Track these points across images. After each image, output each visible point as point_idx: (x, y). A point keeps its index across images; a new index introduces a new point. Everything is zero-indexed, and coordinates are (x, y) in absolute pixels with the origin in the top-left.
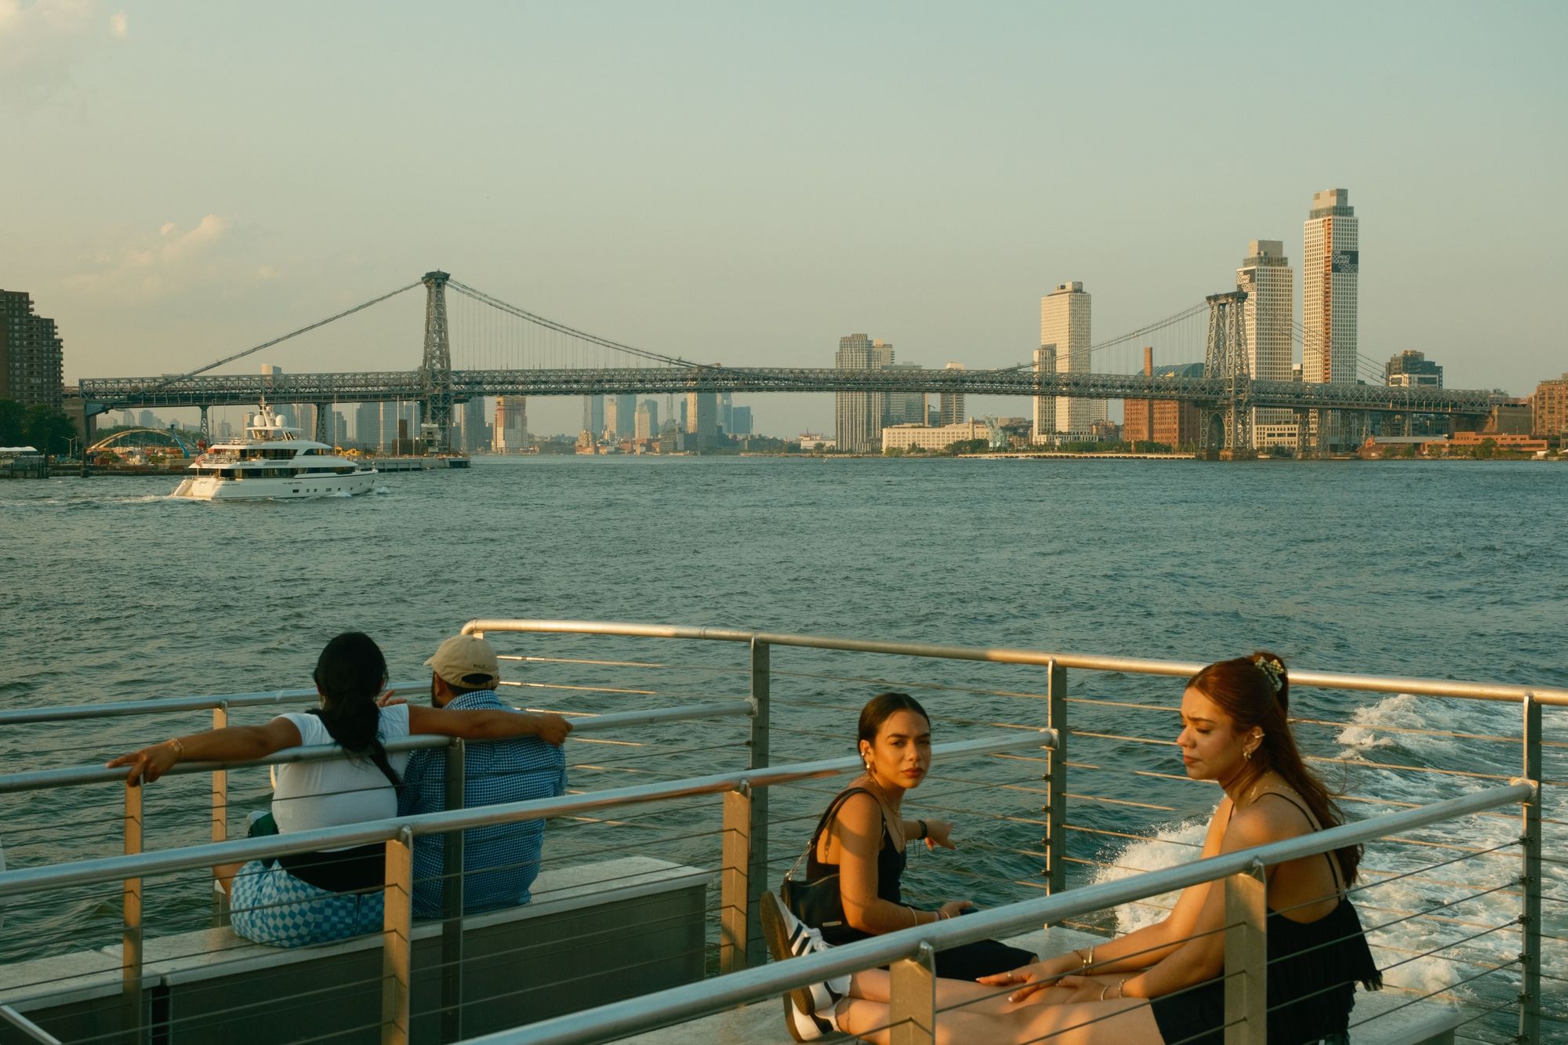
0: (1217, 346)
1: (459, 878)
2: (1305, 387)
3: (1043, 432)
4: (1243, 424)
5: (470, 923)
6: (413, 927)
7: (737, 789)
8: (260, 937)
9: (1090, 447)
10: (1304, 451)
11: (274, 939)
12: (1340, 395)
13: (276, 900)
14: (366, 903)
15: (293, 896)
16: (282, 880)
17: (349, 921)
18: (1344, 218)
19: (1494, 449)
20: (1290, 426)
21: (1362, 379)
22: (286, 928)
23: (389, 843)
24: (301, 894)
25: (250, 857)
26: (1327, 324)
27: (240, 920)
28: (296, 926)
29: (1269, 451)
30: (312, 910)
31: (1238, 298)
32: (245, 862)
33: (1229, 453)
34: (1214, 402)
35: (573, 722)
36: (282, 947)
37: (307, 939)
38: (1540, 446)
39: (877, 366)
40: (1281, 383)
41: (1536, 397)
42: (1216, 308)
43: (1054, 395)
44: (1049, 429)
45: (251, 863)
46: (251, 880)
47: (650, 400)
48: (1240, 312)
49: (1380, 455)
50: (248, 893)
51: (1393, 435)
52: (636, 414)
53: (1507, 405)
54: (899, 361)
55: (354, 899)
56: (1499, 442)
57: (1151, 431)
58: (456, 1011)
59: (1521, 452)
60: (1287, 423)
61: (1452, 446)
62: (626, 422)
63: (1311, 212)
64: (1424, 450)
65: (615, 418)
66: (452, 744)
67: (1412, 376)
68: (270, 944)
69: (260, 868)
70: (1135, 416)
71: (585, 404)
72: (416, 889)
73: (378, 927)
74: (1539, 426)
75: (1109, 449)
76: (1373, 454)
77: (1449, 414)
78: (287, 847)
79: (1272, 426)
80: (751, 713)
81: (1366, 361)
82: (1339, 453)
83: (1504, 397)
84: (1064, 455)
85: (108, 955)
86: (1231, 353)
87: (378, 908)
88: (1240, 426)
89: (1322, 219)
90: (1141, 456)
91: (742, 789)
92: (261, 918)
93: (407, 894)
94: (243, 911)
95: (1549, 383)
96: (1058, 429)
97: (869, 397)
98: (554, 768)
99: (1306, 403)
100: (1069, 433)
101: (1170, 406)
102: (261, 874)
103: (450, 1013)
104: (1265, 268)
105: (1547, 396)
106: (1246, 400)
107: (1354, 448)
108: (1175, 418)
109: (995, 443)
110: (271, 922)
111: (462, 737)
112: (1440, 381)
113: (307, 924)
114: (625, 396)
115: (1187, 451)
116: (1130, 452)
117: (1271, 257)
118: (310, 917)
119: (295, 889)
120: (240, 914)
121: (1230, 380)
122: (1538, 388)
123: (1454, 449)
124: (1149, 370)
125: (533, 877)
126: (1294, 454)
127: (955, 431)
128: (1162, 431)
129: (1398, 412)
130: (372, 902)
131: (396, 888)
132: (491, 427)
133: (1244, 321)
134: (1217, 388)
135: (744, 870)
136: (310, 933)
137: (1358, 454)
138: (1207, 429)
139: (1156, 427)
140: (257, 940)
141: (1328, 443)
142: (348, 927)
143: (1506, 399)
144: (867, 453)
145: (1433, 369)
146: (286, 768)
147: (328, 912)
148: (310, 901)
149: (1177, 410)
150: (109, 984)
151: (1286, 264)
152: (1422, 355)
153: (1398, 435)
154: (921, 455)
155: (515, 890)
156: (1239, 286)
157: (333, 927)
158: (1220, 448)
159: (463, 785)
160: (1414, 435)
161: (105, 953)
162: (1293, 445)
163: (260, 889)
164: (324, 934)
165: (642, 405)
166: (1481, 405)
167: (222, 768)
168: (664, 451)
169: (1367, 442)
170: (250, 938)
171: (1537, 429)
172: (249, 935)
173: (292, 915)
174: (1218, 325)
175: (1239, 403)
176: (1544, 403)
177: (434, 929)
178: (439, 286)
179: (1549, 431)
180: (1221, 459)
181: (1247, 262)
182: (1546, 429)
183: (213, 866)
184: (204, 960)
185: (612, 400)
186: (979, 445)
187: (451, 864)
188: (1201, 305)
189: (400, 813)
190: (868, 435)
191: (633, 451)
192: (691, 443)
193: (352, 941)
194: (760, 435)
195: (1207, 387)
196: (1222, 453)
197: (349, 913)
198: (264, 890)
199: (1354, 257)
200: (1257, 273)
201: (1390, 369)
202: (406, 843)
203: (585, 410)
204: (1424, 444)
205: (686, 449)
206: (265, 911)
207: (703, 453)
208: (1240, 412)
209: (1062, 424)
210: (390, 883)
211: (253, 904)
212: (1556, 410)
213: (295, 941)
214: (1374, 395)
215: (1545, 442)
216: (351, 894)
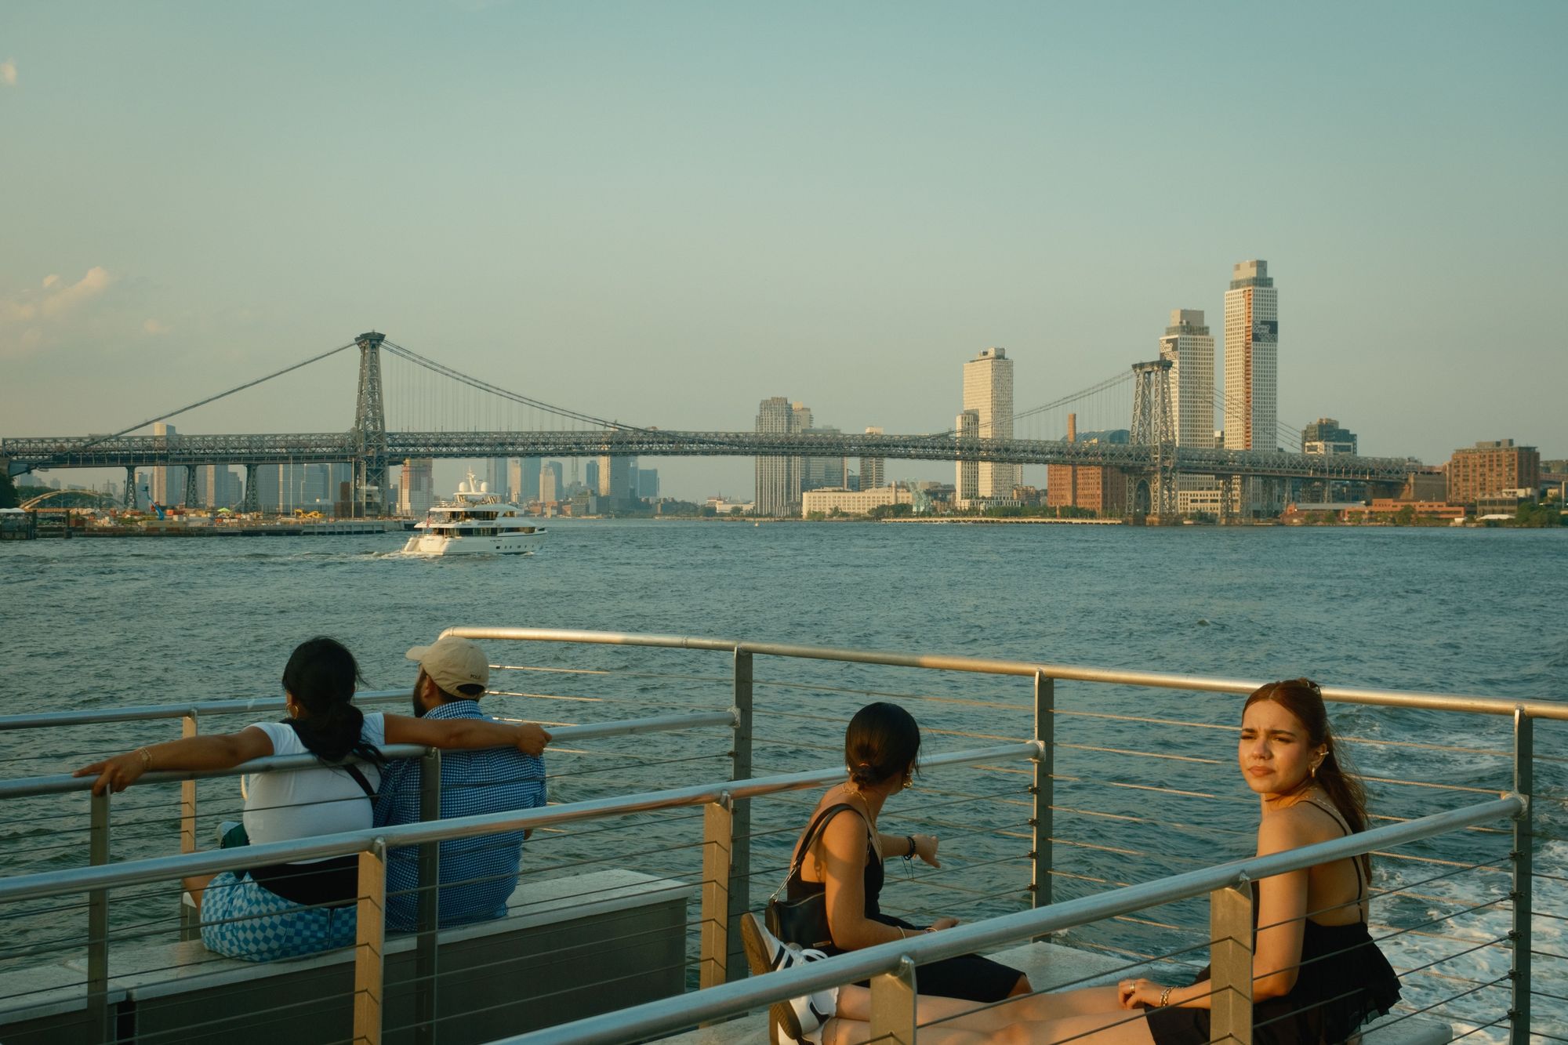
0: (1143, 414)
1: (435, 890)
2: (1228, 454)
3: (965, 496)
4: (1169, 490)
5: (445, 937)
6: (386, 941)
7: (718, 800)
8: (229, 950)
9: (1016, 513)
10: (1227, 516)
11: (244, 953)
12: (1262, 462)
13: (247, 913)
14: (339, 917)
15: (264, 908)
16: (253, 893)
17: (321, 935)
18: (1264, 289)
19: (1413, 516)
20: (1212, 492)
21: (1281, 447)
22: (256, 941)
23: (361, 854)
24: (272, 907)
25: (222, 869)
26: (1248, 393)
27: (210, 932)
28: (266, 940)
29: (1193, 517)
30: (284, 923)
31: (1164, 366)
32: (218, 873)
33: (1156, 519)
34: (1141, 468)
35: (551, 731)
36: (252, 961)
37: (278, 953)
38: (1457, 513)
39: (797, 430)
40: (1205, 450)
41: (1450, 465)
42: (1141, 376)
43: (975, 460)
44: (971, 493)
45: (223, 874)
46: (221, 892)
47: (555, 462)
48: (1165, 379)
49: (1302, 521)
50: (219, 905)
51: (1313, 501)
52: (541, 476)
53: (1423, 473)
54: (817, 425)
55: (326, 913)
56: (1418, 509)
57: (1075, 497)
58: (430, 1026)
59: (1439, 519)
60: (1209, 489)
61: (1371, 513)
62: (530, 484)
63: (1232, 283)
64: (1344, 516)
65: (519, 480)
66: (427, 753)
67: (1328, 443)
68: (240, 958)
69: (231, 880)
70: (1059, 482)
71: (488, 465)
72: (389, 901)
73: (350, 941)
74: (1454, 493)
75: (1034, 514)
76: (1295, 521)
77: (1366, 481)
78: (257, 858)
79: (1195, 492)
80: (733, 723)
81: (1287, 429)
82: (1261, 520)
83: (1419, 465)
84: (989, 519)
85: (73, 969)
86: (1156, 422)
87: (351, 923)
88: (1166, 492)
89: (1242, 290)
90: (1067, 521)
91: (723, 800)
92: (232, 931)
93: (380, 909)
94: (212, 924)
95: (1464, 451)
96: (981, 494)
97: (789, 461)
98: (534, 779)
99: (1231, 470)
100: (992, 498)
101: (1093, 471)
102: (232, 886)
103: (424, 1029)
104: (1188, 336)
105: (1461, 464)
106: (1172, 466)
107: (1276, 514)
108: (1098, 483)
109: (918, 507)
110: (241, 935)
111: (438, 747)
112: (1355, 448)
113: (277, 937)
114: (528, 460)
115: (1111, 516)
116: (1055, 516)
117: (1193, 326)
118: (281, 930)
119: (266, 902)
120: (209, 927)
121: (1156, 446)
122: (1453, 456)
123: (1373, 516)
124: (1072, 436)
125: (512, 889)
126: (1218, 520)
127: (876, 495)
128: (1086, 496)
129: (1318, 480)
130: (346, 916)
131: (369, 901)
132: (395, 490)
133: (1169, 388)
134: (1143, 455)
135: (725, 884)
136: (280, 947)
137: (1280, 521)
138: (1133, 495)
139: (1079, 492)
140: (226, 954)
141: (1251, 509)
142: (320, 941)
143: (1421, 466)
144: (787, 516)
145: (1347, 437)
146: (257, 778)
147: (300, 925)
148: (281, 914)
149: (1100, 475)
150: (73, 999)
151: (1207, 333)
152: (1336, 423)
153: (1317, 501)
154: (844, 519)
155: (493, 902)
156: (1162, 355)
157: (305, 941)
158: (1146, 514)
159: (439, 796)
160: (1334, 502)
161: (68, 968)
162: (1215, 511)
163: (231, 901)
164: (296, 948)
165: (546, 467)
166: (1397, 473)
167: (191, 778)
168: (576, 514)
169: (1289, 508)
170: (219, 951)
171: (1452, 497)
172: (218, 947)
173: (263, 928)
174: (1144, 392)
175: (1165, 469)
176: (1458, 471)
177: (407, 943)
178: (374, 347)
179: (1464, 498)
180: (1147, 524)
181: (1169, 331)
182: (1461, 496)
183: (183, 878)
184: (172, 974)
185: (517, 462)
186: (902, 510)
187: (425, 878)
188: (1128, 373)
189: (376, 824)
190: (788, 498)
191: (543, 514)
192: (604, 506)
193: (326, 954)
194: (673, 499)
195: (1134, 454)
196: (1148, 519)
197: (322, 928)
198: (235, 902)
199: (1273, 327)
200: (1179, 341)
201: (1306, 436)
202: (379, 856)
203: (488, 471)
204: (1344, 511)
205: (598, 512)
206: (235, 923)
207: (617, 517)
208: (1166, 478)
209: (985, 488)
210: (363, 896)
211: (224, 916)
212: (1470, 478)
213: (266, 955)
214: (1294, 462)
215: (1462, 509)
216: (323, 907)
